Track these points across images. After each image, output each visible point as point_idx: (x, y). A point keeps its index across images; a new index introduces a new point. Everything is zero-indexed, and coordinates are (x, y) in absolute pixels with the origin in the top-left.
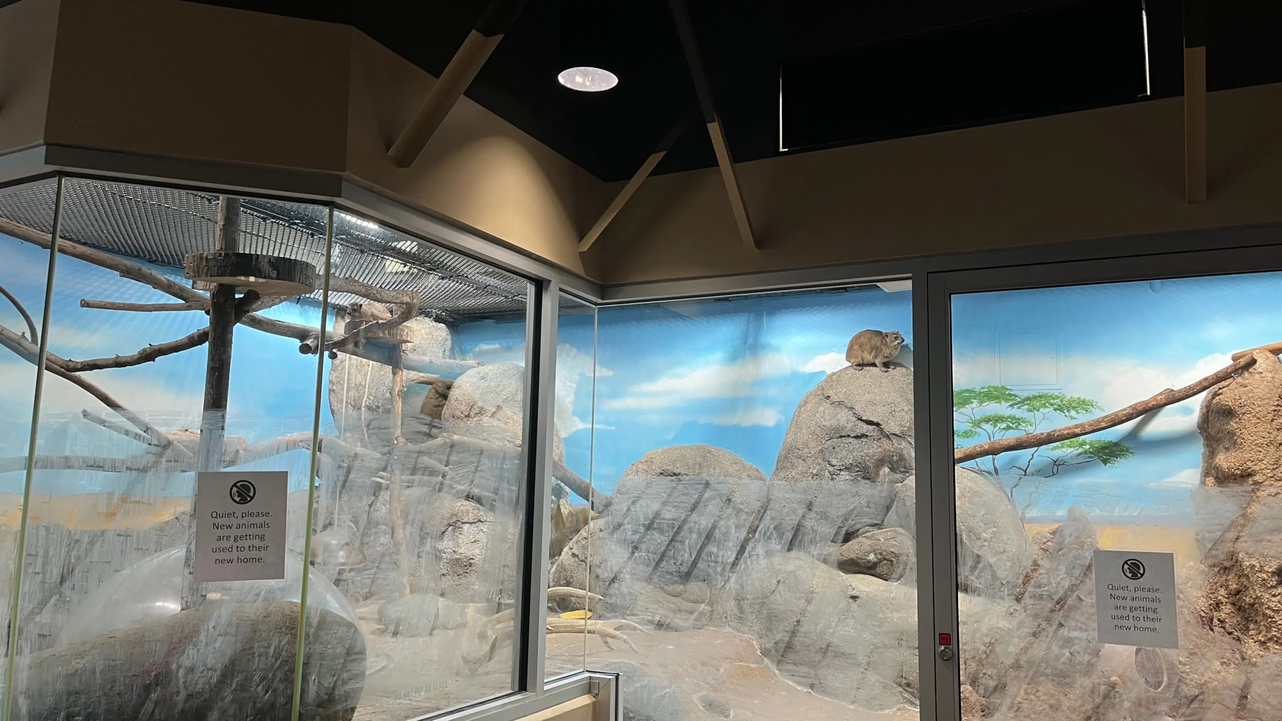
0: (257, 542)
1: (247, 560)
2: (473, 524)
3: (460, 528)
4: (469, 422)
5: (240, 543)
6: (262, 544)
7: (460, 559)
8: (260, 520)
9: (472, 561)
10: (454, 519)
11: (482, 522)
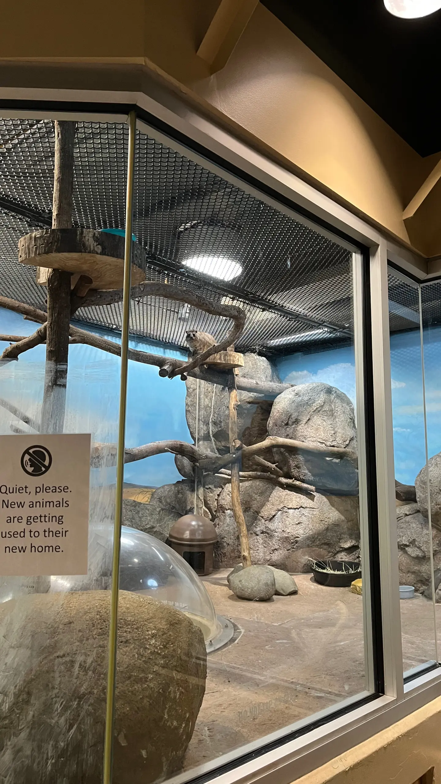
0: (54, 526)
1: (43, 549)
2: (297, 510)
3: (286, 512)
4: (288, 429)
5: (34, 527)
6: (59, 528)
7: (288, 537)
8: (56, 497)
9: (297, 539)
10: (282, 506)
11: (303, 508)
